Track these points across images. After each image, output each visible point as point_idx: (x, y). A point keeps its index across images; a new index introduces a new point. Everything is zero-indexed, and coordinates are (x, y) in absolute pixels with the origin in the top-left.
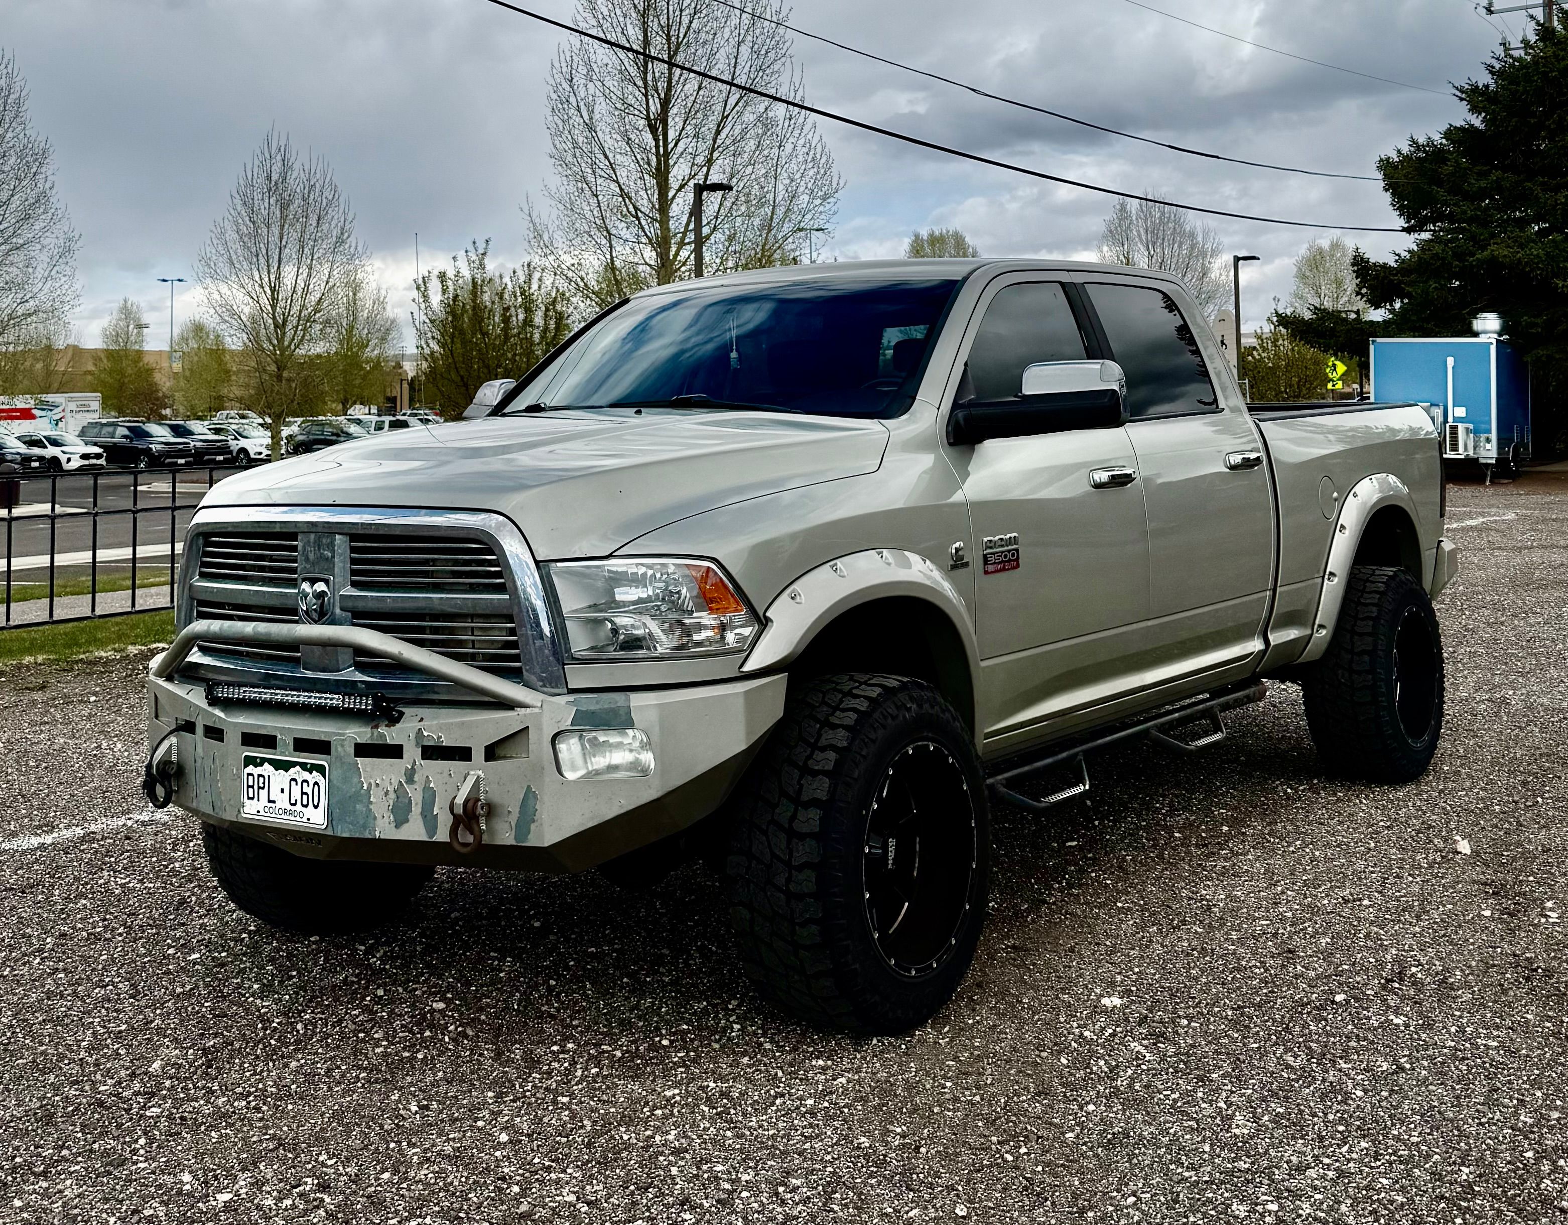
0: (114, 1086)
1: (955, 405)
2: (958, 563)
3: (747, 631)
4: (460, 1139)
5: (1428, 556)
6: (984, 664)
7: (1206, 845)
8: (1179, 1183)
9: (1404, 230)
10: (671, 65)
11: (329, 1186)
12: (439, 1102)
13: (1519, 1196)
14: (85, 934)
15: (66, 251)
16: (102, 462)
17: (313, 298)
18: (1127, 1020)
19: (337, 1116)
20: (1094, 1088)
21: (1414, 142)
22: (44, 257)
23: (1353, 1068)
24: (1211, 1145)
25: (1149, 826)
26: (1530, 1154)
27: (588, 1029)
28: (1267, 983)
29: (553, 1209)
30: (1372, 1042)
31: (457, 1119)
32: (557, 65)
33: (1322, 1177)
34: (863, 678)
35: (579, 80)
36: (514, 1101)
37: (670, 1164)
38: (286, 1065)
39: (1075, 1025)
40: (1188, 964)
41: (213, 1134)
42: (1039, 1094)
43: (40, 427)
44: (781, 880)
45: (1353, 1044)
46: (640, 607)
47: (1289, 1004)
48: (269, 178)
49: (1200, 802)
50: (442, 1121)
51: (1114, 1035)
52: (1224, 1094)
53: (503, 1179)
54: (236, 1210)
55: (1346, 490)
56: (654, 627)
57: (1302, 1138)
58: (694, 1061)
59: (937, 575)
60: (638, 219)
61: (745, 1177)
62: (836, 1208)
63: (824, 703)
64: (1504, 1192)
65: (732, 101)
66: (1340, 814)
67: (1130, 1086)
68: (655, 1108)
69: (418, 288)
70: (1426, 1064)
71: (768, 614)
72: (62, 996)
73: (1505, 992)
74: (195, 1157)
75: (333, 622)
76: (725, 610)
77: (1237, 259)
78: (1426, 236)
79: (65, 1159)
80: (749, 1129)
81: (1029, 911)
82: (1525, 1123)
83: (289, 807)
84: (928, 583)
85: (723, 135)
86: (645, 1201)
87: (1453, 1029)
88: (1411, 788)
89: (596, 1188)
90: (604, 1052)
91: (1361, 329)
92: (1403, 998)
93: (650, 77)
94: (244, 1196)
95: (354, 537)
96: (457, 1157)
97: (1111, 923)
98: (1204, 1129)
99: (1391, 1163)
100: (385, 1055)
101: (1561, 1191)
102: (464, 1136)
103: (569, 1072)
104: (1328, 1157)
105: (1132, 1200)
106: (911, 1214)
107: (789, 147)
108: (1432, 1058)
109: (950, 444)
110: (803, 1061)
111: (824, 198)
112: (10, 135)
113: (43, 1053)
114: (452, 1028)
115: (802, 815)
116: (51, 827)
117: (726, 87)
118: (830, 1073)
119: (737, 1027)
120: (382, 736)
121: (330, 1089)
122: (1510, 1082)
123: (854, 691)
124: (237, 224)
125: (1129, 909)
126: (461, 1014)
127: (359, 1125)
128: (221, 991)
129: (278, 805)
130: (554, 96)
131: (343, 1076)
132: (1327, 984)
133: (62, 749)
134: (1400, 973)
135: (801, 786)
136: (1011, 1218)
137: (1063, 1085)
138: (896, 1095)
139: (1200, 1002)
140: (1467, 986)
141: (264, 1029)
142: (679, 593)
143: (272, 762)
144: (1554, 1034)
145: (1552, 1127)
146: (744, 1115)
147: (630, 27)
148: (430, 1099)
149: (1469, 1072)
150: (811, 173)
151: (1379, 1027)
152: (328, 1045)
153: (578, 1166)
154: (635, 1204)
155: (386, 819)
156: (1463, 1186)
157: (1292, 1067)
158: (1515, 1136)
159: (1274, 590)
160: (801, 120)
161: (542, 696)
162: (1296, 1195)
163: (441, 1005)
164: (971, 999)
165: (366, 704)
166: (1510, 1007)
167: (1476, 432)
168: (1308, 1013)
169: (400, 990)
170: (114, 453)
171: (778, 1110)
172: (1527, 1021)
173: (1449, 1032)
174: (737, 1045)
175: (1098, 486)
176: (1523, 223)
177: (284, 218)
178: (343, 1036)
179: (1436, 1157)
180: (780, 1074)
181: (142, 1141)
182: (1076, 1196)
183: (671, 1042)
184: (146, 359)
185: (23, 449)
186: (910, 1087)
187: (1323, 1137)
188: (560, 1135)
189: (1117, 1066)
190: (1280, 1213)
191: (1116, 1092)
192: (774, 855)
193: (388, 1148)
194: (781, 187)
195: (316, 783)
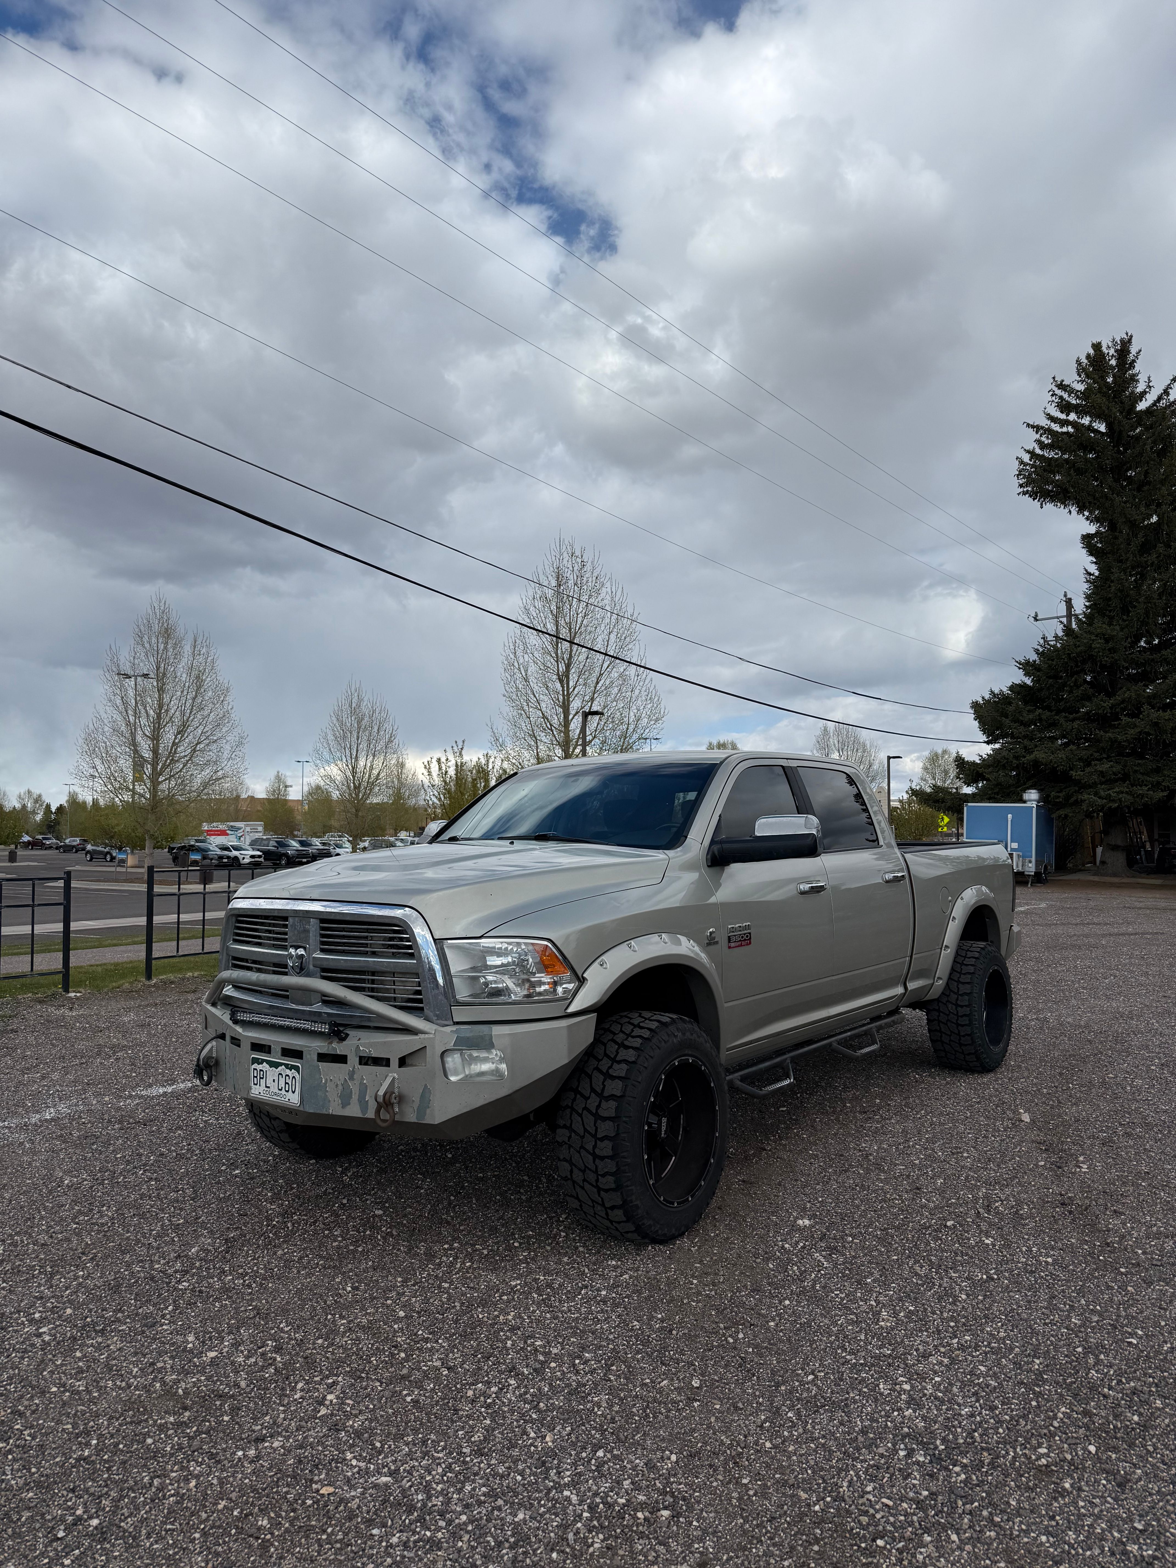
0: (164, 1264)
1: (713, 842)
2: (710, 942)
3: (571, 986)
4: (374, 1314)
5: (1004, 934)
6: (726, 1005)
7: (865, 1112)
8: (843, 1364)
9: (985, 742)
10: (571, 642)
11: (282, 1348)
12: (366, 1284)
13: (1075, 1383)
14: (174, 1154)
15: (240, 744)
16: (262, 859)
17: (375, 772)
18: (812, 1236)
19: (299, 1292)
20: (789, 1287)
21: (992, 692)
22: (228, 747)
23: (960, 1277)
24: (866, 1335)
25: (831, 1098)
26: (1080, 1349)
27: (469, 1232)
28: (903, 1211)
29: (425, 1372)
30: (971, 1257)
31: (375, 1298)
32: (507, 644)
33: (940, 1363)
34: (646, 1014)
35: (519, 653)
36: (414, 1285)
37: (508, 1338)
38: (275, 1253)
39: (779, 1239)
40: (853, 1196)
41: (217, 1304)
42: (753, 1291)
43: (230, 840)
44: (590, 1147)
45: (959, 1258)
46: (502, 970)
47: (917, 1227)
48: (351, 706)
49: (863, 1082)
50: (365, 1299)
51: (803, 1247)
52: (875, 1295)
53: (396, 1347)
54: (218, 1364)
55: (957, 895)
56: (509, 983)
57: (926, 1331)
58: (533, 1259)
59: (697, 949)
60: (552, 731)
61: (555, 1351)
62: (612, 1378)
63: (621, 1031)
64: (1064, 1380)
65: (605, 665)
66: (948, 1093)
67: (813, 1286)
68: (503, 1294)
69: (425, 767)
70: (1007, 1274)
71: (585, 975)
72: (150, 1197)
73: (1056, 1221)
74: (201, 1322)
75: (308, 975)
76: (557, 973)
77: (889, 758)
78: (997, 746)
79: (118, 1320)
80: (562, 1312)
81: (754, 1155)
82: (1076, 1324)
83: (278, 1091)
84: (692, 955)
85: (600, 685)
86: (486, 1367)
87: (1024, 1249)
88: (991, 1075)
89: (456, 1355)
90: (476, 1250)
91: (960, 799)
92: (990, 1224)
93: (559, 652)
94: (225, 1354)
95: (323, 921)
96: (370, 1328)
97: (805, 1165)
98: (861, 1322)
99: (986, 1353)
100: (339, 1247)
101: (1102, 1380)
102: (377, 1311)
103: (452, 1265)
104: (944, 1347)
105: (811, 1377)
106: (662, 1384)
107: (637, 692)
108: (1011, 1271)
109: (708, 866)
110: (602, 1262)
111: (657, 720)
112: (209, 679)
113: (128, 1238)
114: (384, 1229)
115: (604, 1104)
116: (173, 1081)
117: (602, 656)
118: (619, 1270)
119: (563, 1234)
120: (335, 1049)
121: (299, 1272)
122: (1063, 1291)
123: (641, 1024)
124: (333, 730)
125: (817, 1156)
126: (392, 1219)
127: (311, 1300)
128: (247, 1197)
129: (272, 1089)
130: (506, 662)
131: (309, 1262)
132: (941, 1213)
133: (194, 1031)
134: (988, 1206)
135: (604, 1086)
136: (729, 1390)
137: (769, 1284)
138: (660, 1289)
139: (860, 1225)
140: (1031, 1216)
141: (268, 1225)
142: (527, 960)
143: (268, 1062)
144: (1090, 1255)
145: (1093, 1328)
146: (560, 1301)
147: (548, 624)
148: (360, 1282)
149: (1036, 1282)
150: (649, 706)
151: (975, 1246)
152: (304, 1239)
153: (446, 1338)
154: (480, 1369)
155: (336, 1103)
156: (1035, 1374)
157: (919, 1275)
158: (1069, 1334)
159: (911, 957)
160: (644, 676)
161: (434, 1027)
162: (922, 1377)
163: (380, 1212)
164: (714, 1217)
165: (325, 1028)
166: (1060, 1233)
167: (1024, 857)
168: (930, 1234)
169: (358, 1199)
170: (267, 854)
171: (582, 1298)
172: (1072, 1244)
173: (1021, 1251)
174: (562, 1247)
175: (803, 893)
176: (1053, 739)
177: (359, 728)
178: (315, 1233)
179: (1017, 1349)
180: (587, 1271)
181: (170, 1308)
182: (774, 1373)
183: (520, 1244)
184: (290, 804)
185: (219, 852)
186: (670, 1283)
187: (940, 1331)
188: (439, 1313)
189: (805, 1271)
190: (912, 1393)
191: (804, 1292)
192: (586, 1130)
193: (326, 1319)
194: (632, 714)
195: (294, 1077)
